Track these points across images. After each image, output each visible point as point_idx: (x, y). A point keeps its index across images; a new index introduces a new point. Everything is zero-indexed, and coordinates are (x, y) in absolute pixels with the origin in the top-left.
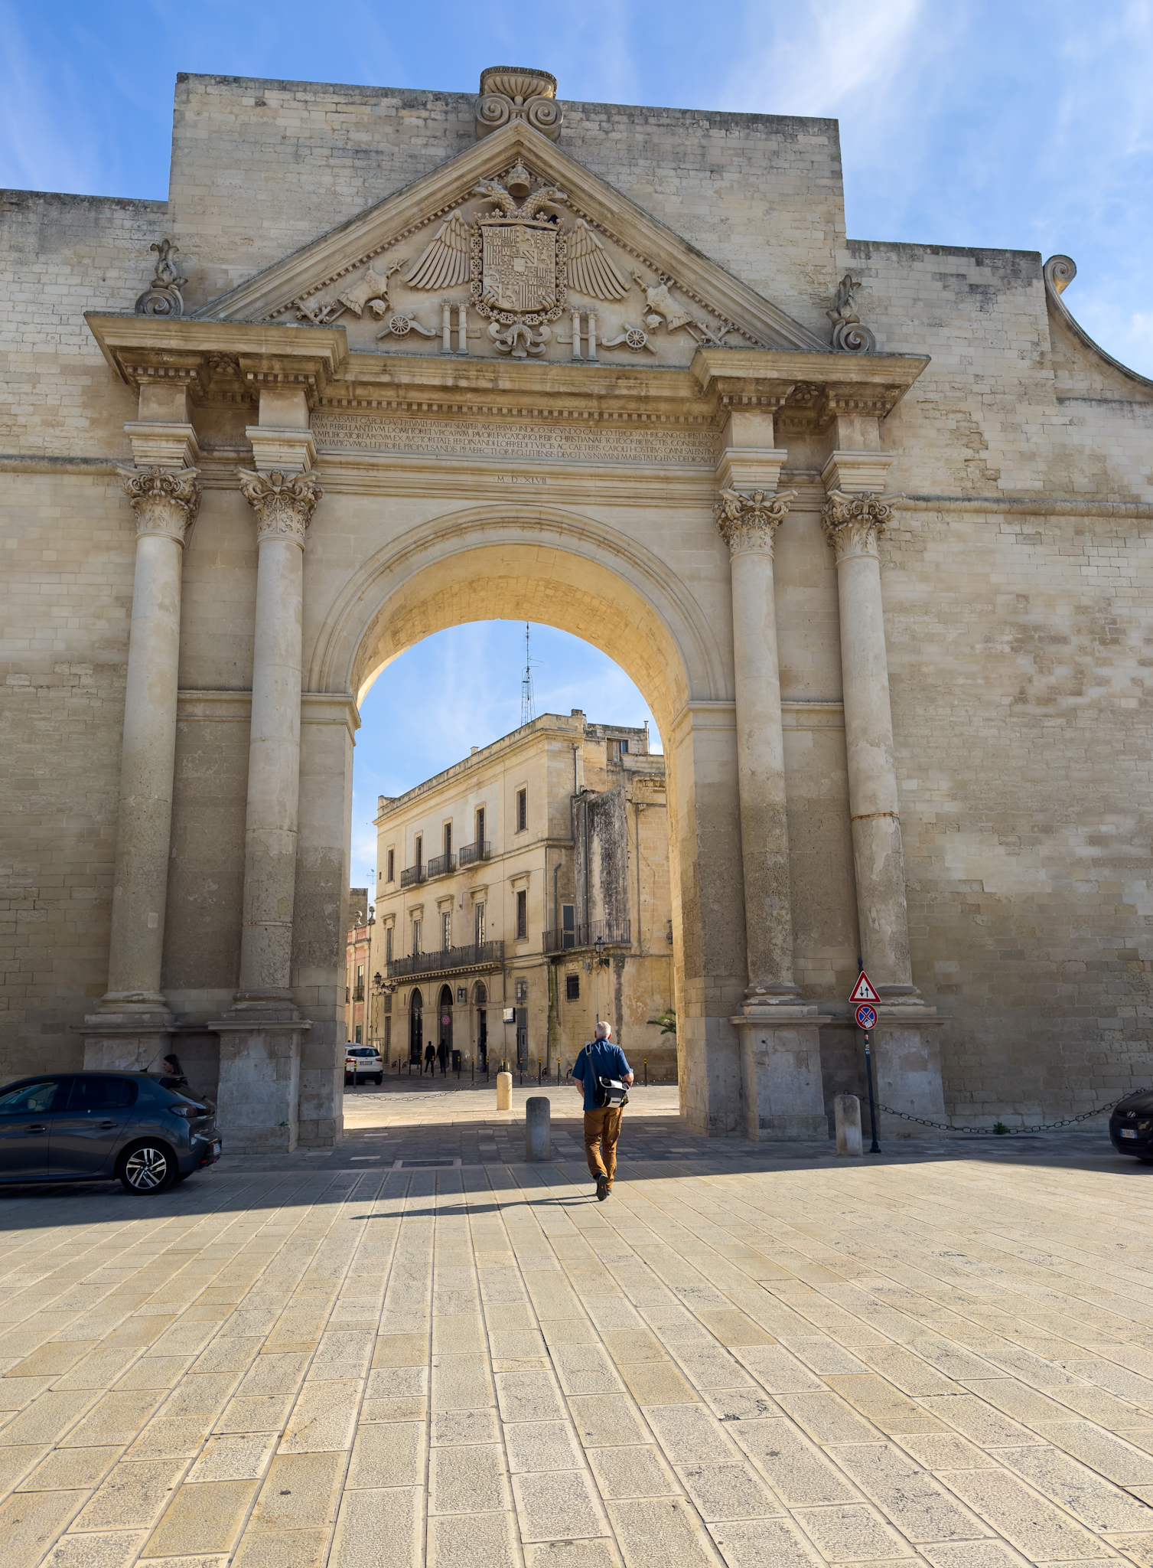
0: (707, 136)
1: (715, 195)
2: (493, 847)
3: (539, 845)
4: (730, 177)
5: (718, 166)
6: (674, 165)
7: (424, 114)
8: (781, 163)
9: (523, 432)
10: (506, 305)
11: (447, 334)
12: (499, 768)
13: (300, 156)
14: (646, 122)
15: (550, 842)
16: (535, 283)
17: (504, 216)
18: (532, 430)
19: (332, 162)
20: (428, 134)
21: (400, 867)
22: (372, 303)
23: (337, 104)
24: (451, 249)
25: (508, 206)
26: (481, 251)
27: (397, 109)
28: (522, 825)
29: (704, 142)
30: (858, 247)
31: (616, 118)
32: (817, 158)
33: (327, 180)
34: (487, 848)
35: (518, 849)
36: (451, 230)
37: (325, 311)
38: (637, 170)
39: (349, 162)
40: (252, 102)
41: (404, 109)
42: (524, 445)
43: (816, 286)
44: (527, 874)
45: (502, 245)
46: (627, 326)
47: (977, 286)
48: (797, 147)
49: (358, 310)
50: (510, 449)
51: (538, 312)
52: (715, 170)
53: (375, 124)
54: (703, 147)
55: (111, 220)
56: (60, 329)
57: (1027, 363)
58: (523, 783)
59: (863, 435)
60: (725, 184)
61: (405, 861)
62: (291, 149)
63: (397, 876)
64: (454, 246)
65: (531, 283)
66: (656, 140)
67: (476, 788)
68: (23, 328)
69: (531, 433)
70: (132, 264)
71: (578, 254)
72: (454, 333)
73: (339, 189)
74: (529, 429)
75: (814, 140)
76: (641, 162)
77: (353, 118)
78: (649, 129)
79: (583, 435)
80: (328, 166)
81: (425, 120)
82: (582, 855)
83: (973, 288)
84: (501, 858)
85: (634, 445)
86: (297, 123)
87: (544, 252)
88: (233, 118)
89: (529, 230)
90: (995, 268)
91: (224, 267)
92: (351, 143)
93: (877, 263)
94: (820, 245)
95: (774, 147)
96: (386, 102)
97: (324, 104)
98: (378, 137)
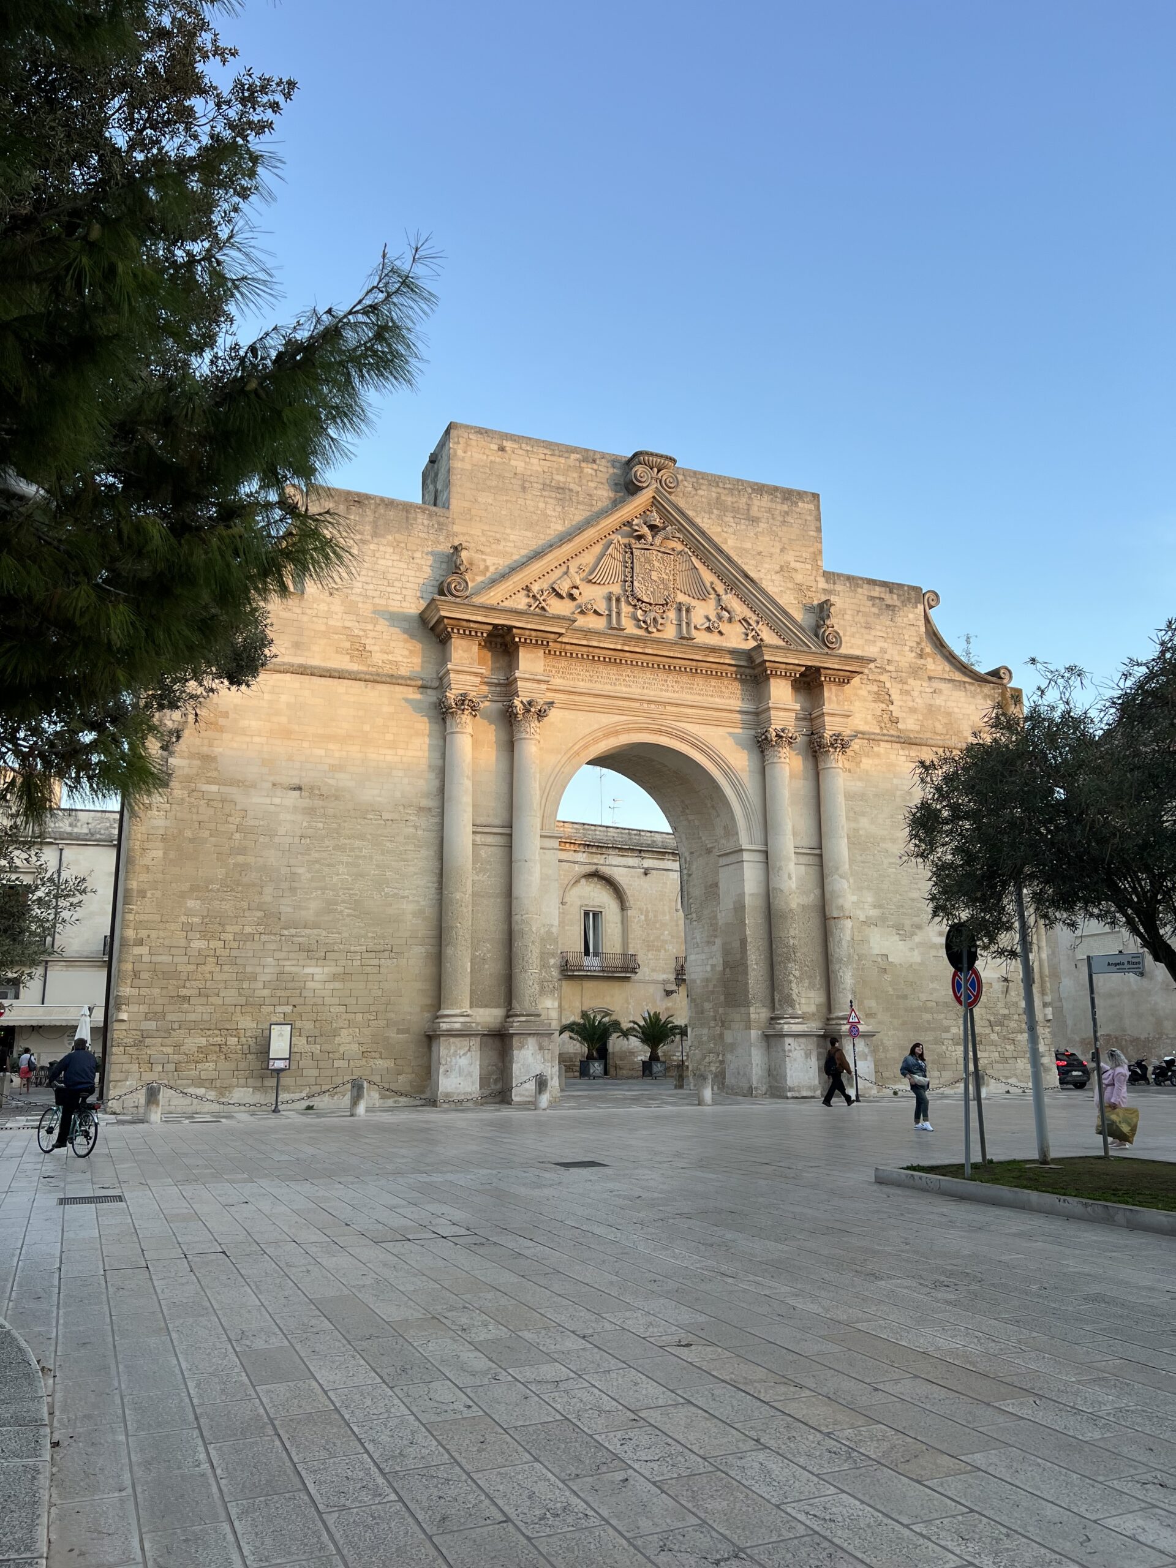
0: (750, 498)
1: (754, 537)
4: (763, 525)
5: (756, 517)
6: (732, 515)
7: (595, 467)
8: (789, 519)
9: (653, 677)
10: (646, 599)
13: (525, 488)
14: (718, 486)
16: (662, 587)
17: (646, 544)
19: (544, 493)
20: (598, 480)
22: (573, 592)
23: (545, 454)
24: (614, 559)
25: (648, 537)
26: (632, 563)
27: (580, 462)
29: (749, 502)
30: (829, 576)
31: (701, 481)
32: (809, 518)
33: (541, 505)
37: (546, 593)
38: (713, 516)
39: (553, 495)
40: (495, 447)
41: (584, 462)
42: (652, 684)
43: (808, 600)
45: (644, 562)
46: (710, 617)
47: (890, 606)
48: (798, 510)
49: (564, 595)
50: (644, 686)
51: (663, 605)
52: (754, 520)
53: (568, 470)
54: (748, 505)
55: (415, 519)
56: (389, 589)
57: (914, 654)
59: (836, 694)
60: (760, 530)
62: (520, 482)
64: (617, 558)
65: (660, 587)
66: (722, 498)
68: (366, 587)
69: (657, 678)
70: (430, 549)
71: (684, 570)
72: (617, 613)
73: (549, 512)
74: (656, 676)
75: (806, 506)
76: (715, 511)
77: (556, 466)
78: (719, 490)
79: (686, 681)
80: (541, 496)
81: (596, 471)
83: (888, 606)
85: (712, 689)
86: (523, 464)
87: (667, 568)
88: (485, 457)
89: (660, 554)
90: (899, 595)
91: (484, 557)
92: (554, 482)
93: (839, 587)
94: (809, 573)
95: (785, 508)
96: (574, 456)
97: (538, 454)
98: (569, 480)
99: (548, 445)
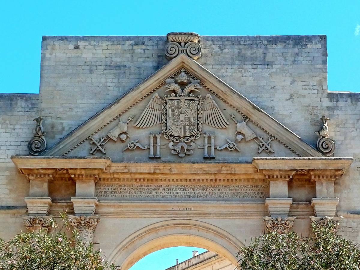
0: (266, 48)
1: (269, 76)
4: (276, 67)
5: (271, 62)
6: (251, 63)
7: (144, 47)
8: (299, 58)
9: (183, 188)
10: (176, 135)
11: (152, 148)
13: (92, 70)
16: (188, 124)
17: (176, 96)
18: (187, 186)
19: (105, 72)
20: (146, 56)
22: (121, 137)
23: (107, 45)
24: (154, 110)
25: (178, 91)
26: (166, 110)
27: (132, 46)
30: (332, 96)
31: (226, 43)
32: (316, 55)
33: (103, 80)
36: (154, 102)
37: (102, 140)
39: (112, 71)
41: (135, 45)
42: (183, 193)
43: (313, 116)
45: (175, 108)
46: (228, 140)
49: (115, 140)
50: (177, 195)
51: (190, 137)
52: (269, 64)
53: (123, 54)
54: (264, 54)
55: (16, 104)
59: (327, 189)
60: (274, 70)
62: (88, 67)
64: (155, 108)
65: (187, 124)
66: (243, 51)
69: (186, 188)
70: (25, 122)
71: (208, 109)
72: (155, 147)
73: (108, 84)
74: (185, 186)
76: (237, 62)
77: (114, 51)
78: (241, 47)
79: (208, 188)
80: (103, 74)
81: (144, 50)
85: (230, 192)
86: (91, 55)
87: (193, 110)
89: (187, 101)
91: (62, 121)
92: (113, 63)
93: (341, 103)
96: (128, 43)
97: (102, 46)
99: (109, 38)
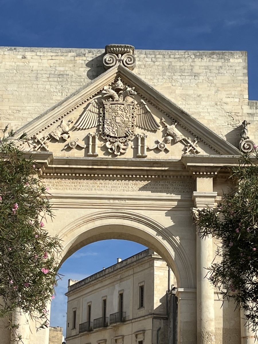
0: (194, 61)
1: (196, 86)
2: (127, 315)
3: (149, 316)
4: (202, 78)
5: (197, 73)
7: (84, 58)
8: (223, 71)
9: (118, 182)
10: (113, 135)
11: (91, 147)
12: (131, 272)
13: (38, 78)
14: (170, 57)
15: (155, 316)
16: (124, 126)
17: (113, 101)
19: (50, 79)
21: (79, 322)
22: (63, 136)
23: (52, 56)
24: (93, 113)
25: (115, 96)
26: (104, 114)
27: (74, 57)
28: (142, 305)
29: (192, 64)
30: (252, 105)
31: (158, 56)
32: (238, 68)
33: (48, 87)
34: (124, 316)
35: (139, 318)
36: (93, 106)
37: (46, 139)
38: (165, 77)
39: (56, 79)
40: (20, 57)
41: (77, 57)
42: (118, 187)
44: (144, 331)
45: (112, 112)
46: (159, 141)
50: (113, 189)
51: (125, 137)
52: (196, 75)
53: (66, 63)
54: (192, 66)
58: (142, 282)
60: (200, 81)
61: (82, 318)
62: (35, 75)
63: (77, 326)
64: (94, 111)
65: (122, 126)
66: (173, 64)
67: (119, 282)
71: (141, 113)
72: (94, 145)
74: (120, 182)
76: (167, 74)
77: (58, 61)
79: (141, 183)
80: (49, 81)
82: (172, 323)
84: (130, 322)
85: (160, 187)
86: (37, 64)
87: (128, 114)
92: (56, 72)
94: (237, 104)
95: (220, 64)
96: (70, 54)
98: (67, 69)
99: (53, 50)
